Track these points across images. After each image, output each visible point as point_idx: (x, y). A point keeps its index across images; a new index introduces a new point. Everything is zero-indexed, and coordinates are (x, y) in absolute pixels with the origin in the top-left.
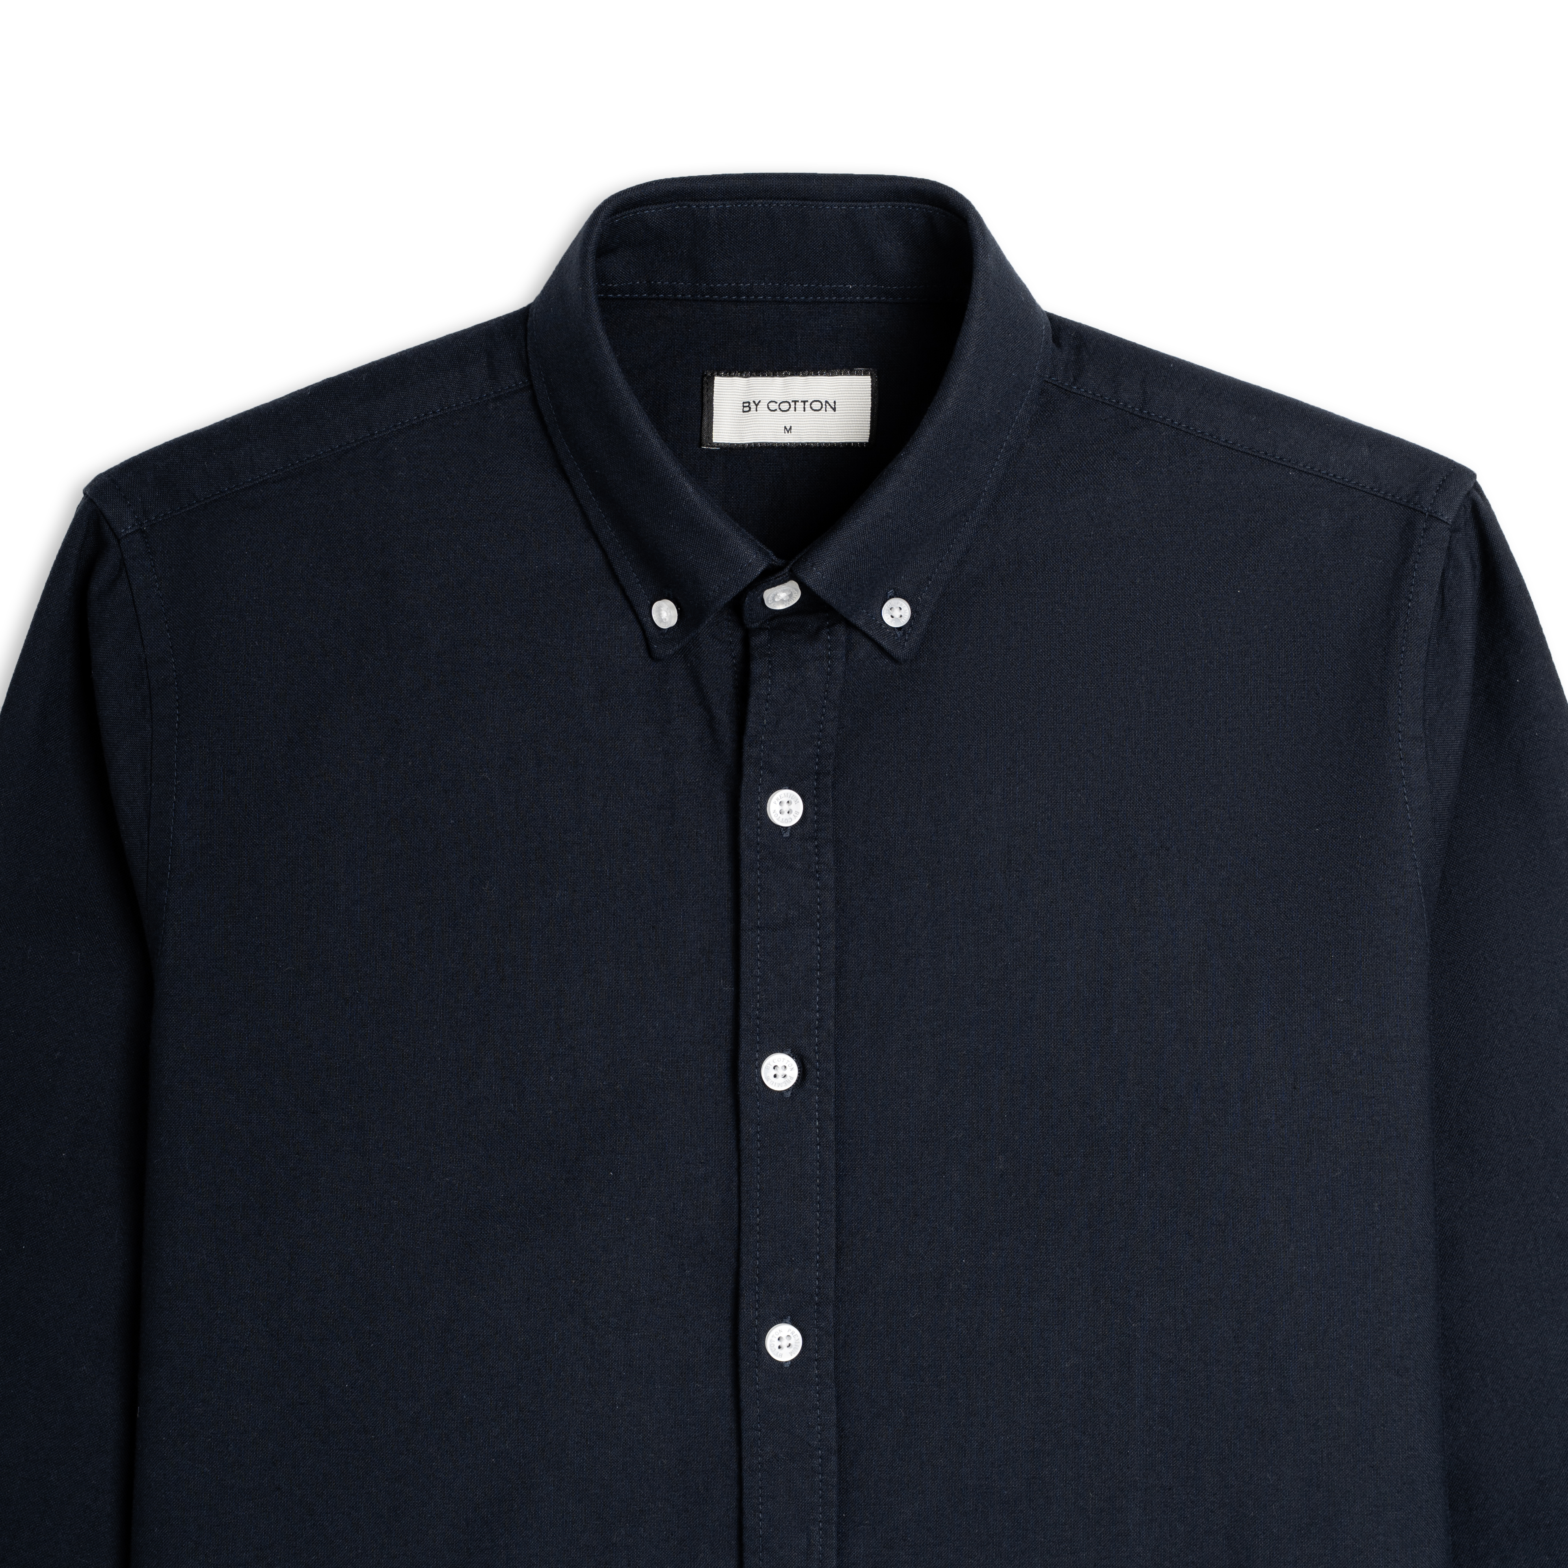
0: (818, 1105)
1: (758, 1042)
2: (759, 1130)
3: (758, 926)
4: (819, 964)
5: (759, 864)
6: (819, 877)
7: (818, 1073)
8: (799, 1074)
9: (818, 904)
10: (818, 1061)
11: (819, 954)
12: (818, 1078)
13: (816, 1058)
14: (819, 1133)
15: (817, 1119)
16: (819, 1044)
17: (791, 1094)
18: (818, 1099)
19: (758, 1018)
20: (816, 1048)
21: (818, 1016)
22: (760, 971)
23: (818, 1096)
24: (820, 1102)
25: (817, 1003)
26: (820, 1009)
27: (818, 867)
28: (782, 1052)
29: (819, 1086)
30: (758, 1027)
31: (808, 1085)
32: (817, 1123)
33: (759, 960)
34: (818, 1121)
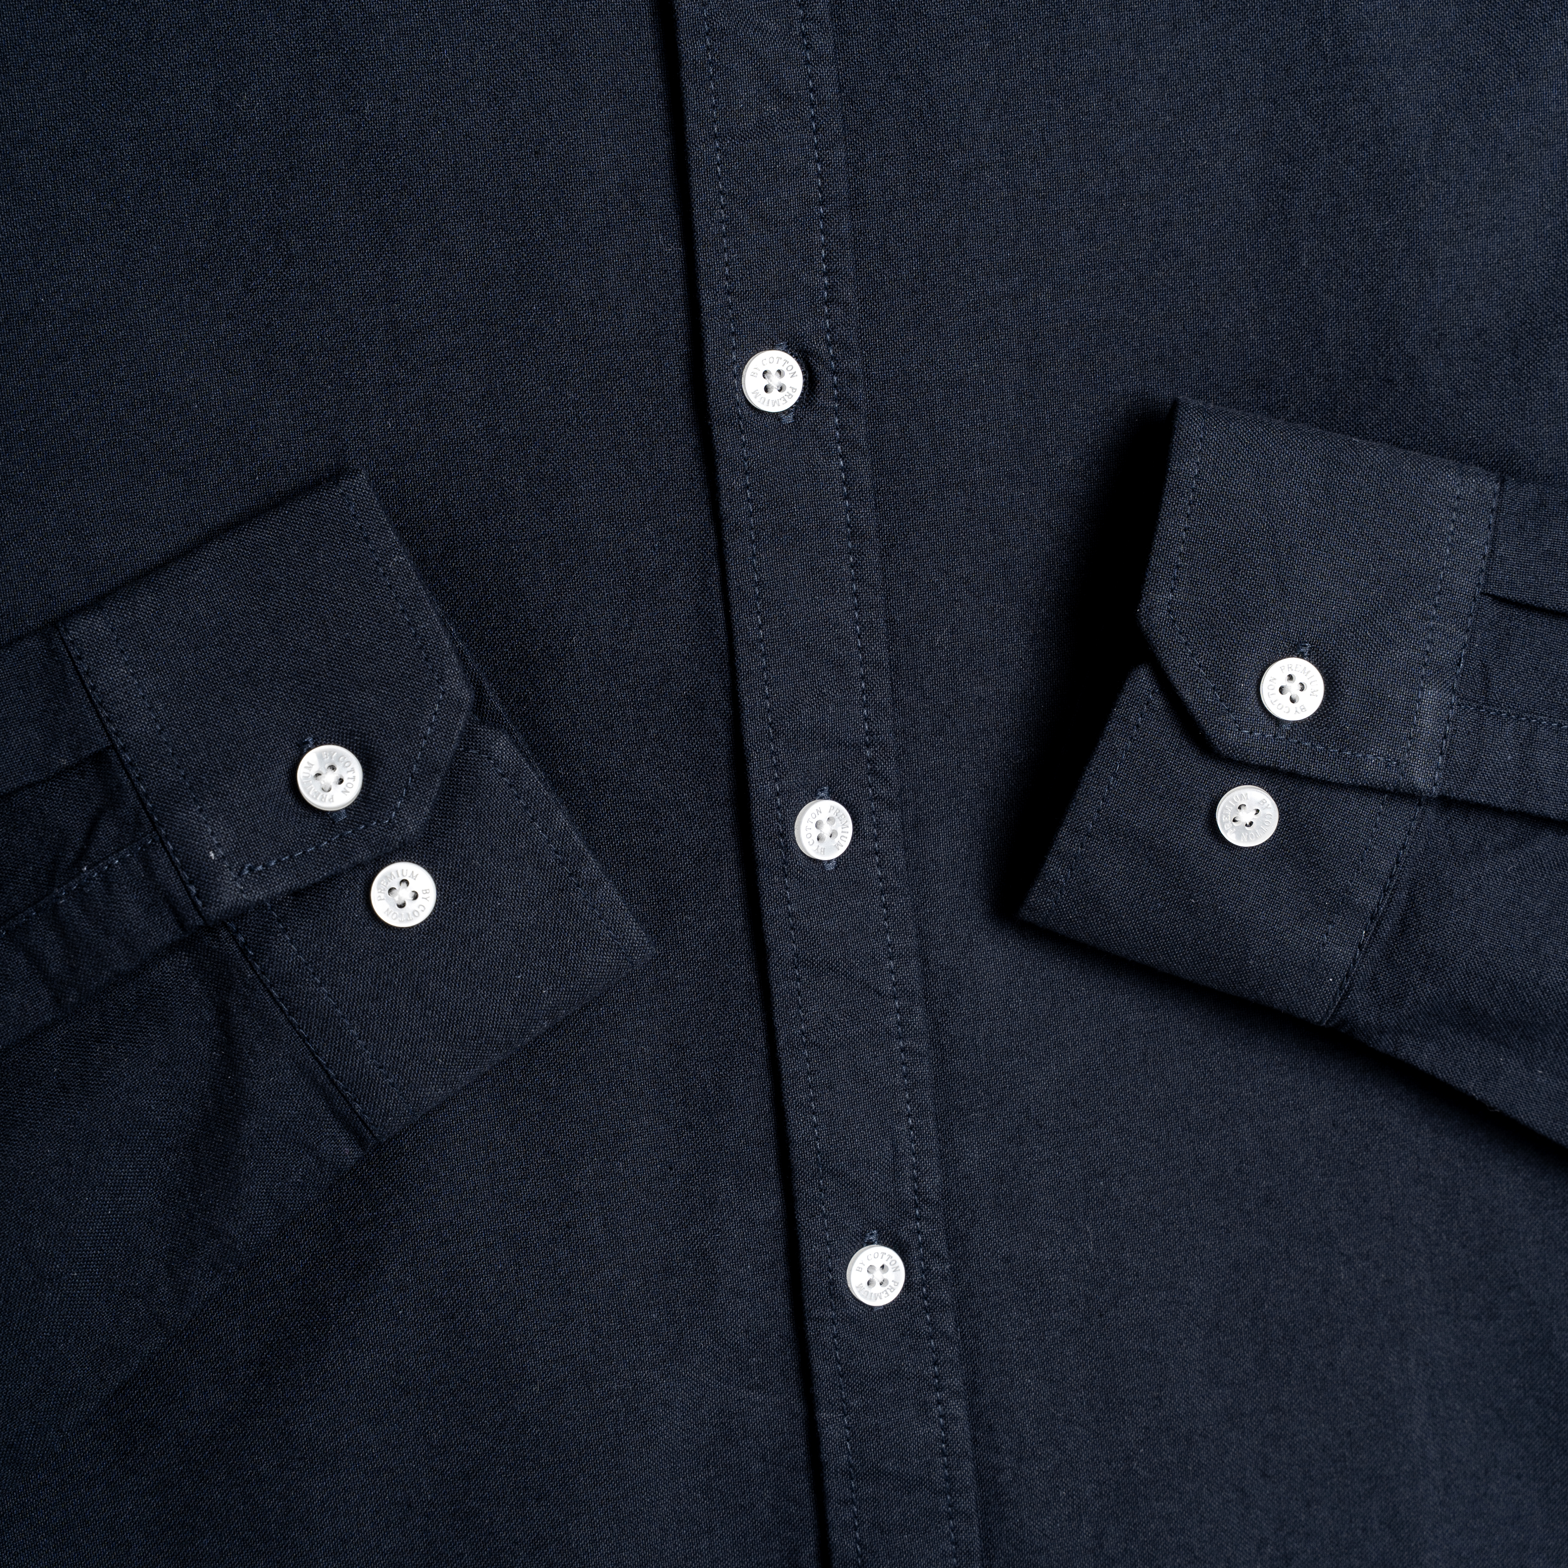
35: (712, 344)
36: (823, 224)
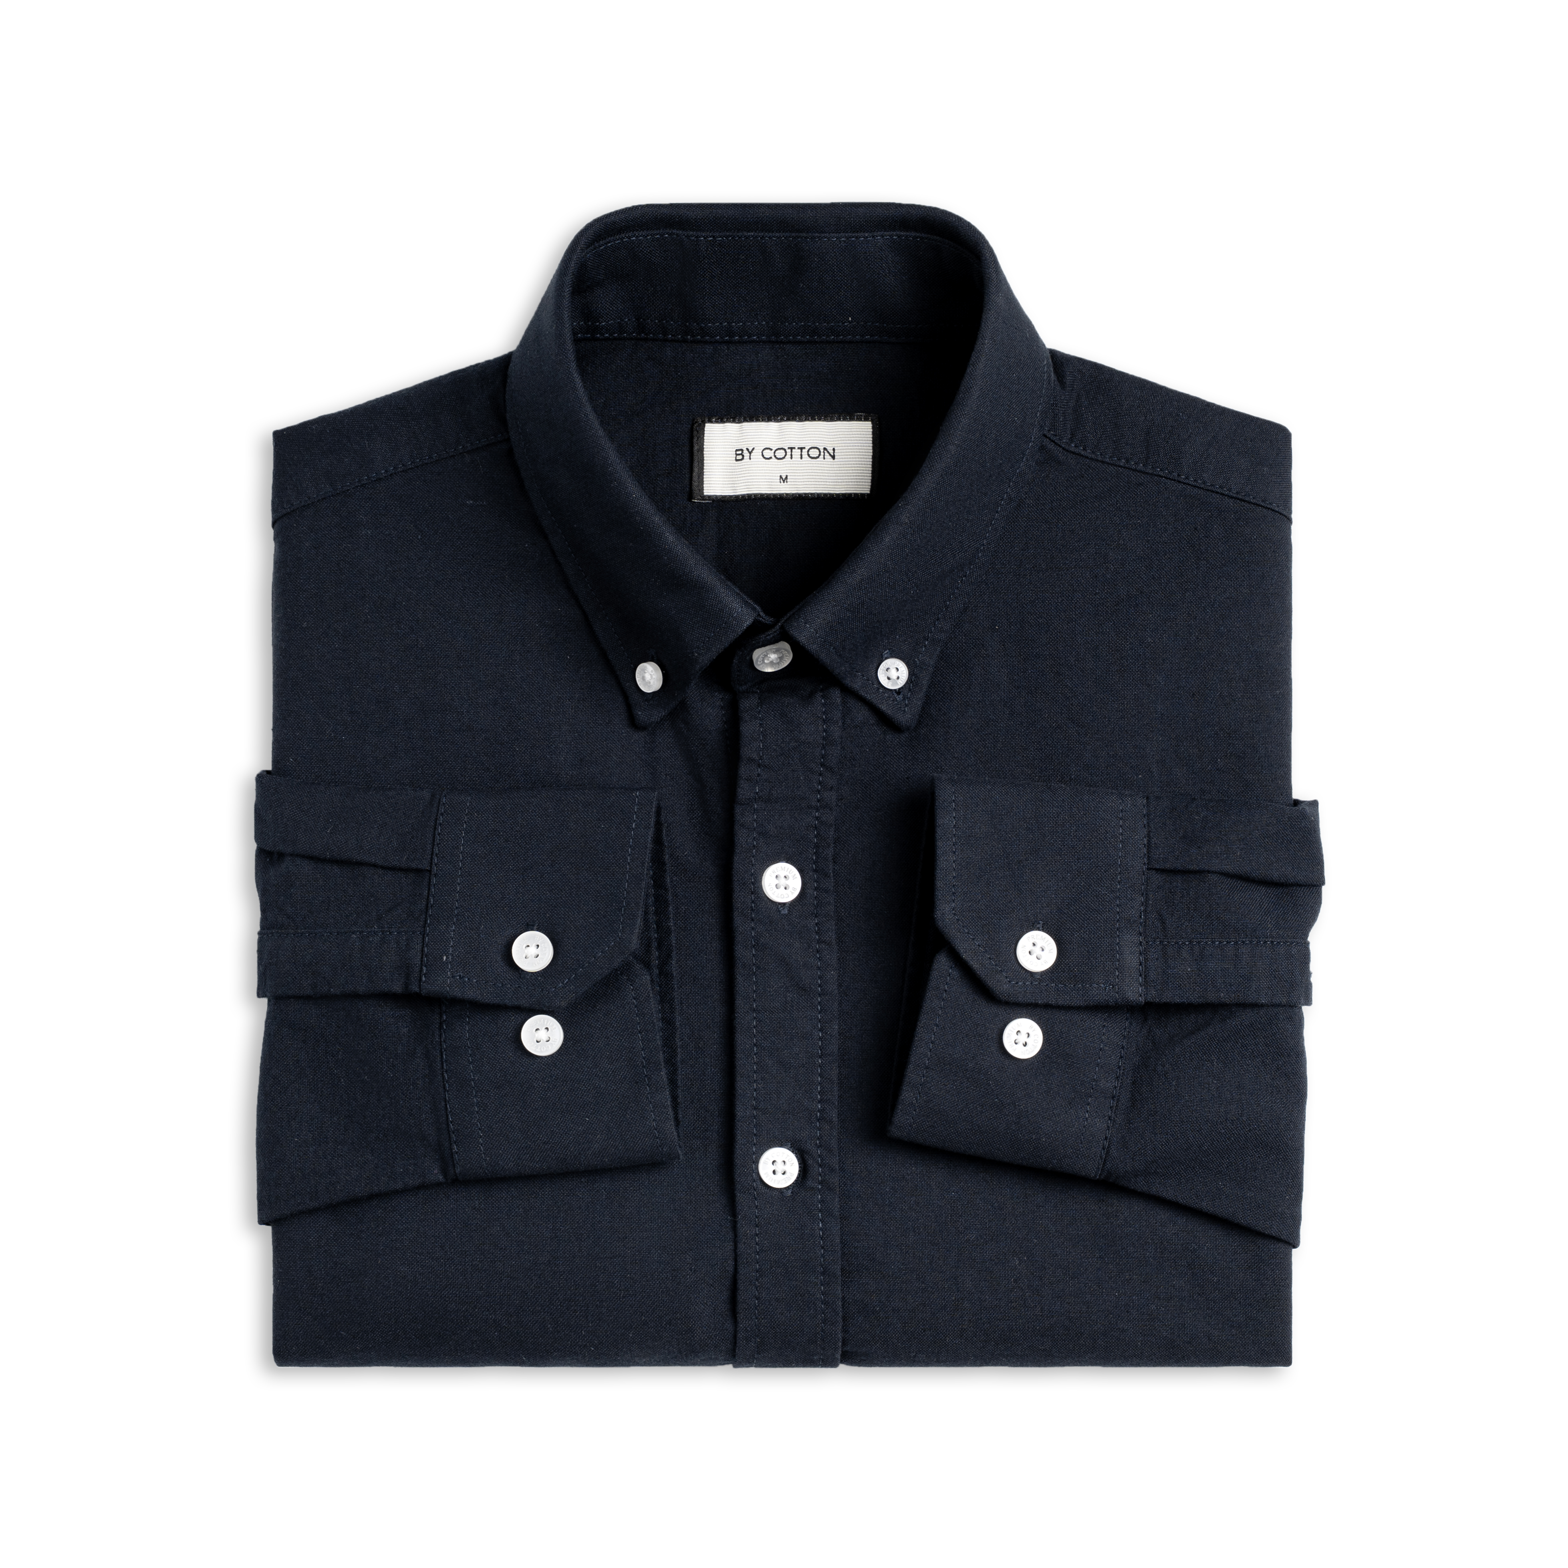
0: (821, 1205)
1: (755, 1135)
2: (757, 1232)
3: (754, 1009)
4: (821, 1050)
5: (754, 942)
6: (820, 957)
7: (820, 1169)
8: (800, 1171)
9: (819, 987)
10: (819, 1156)
11: (820, 1039)
12: (820, 1175)
13: (818, 1152)
14: (823, 1236)
15: (821, 1220)
16: (821, 1137)
17: (792, 1192)
18: (821, 1198)
19: (755, 1109)
20: (818, 1142)
21: (819, 1107)
22: (757, 1058)
23: (821, 1195)
24: (822, 1201)
25: (819, 1093)
26: (822, 1099)
27: (819, 946)
28: (781, 1146)
29: (821, 1183)
30: (755, 1118)
31: (810, 1183)
32: (821, 1225)
33: (755, 1045)
34: (822, 1223)
35: (740, 1139)
36: (821, 1070)
